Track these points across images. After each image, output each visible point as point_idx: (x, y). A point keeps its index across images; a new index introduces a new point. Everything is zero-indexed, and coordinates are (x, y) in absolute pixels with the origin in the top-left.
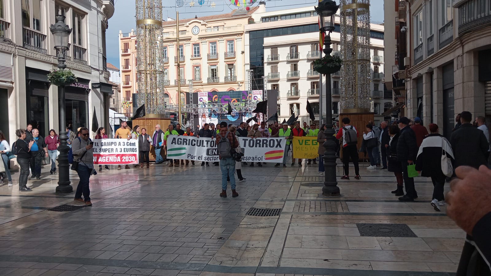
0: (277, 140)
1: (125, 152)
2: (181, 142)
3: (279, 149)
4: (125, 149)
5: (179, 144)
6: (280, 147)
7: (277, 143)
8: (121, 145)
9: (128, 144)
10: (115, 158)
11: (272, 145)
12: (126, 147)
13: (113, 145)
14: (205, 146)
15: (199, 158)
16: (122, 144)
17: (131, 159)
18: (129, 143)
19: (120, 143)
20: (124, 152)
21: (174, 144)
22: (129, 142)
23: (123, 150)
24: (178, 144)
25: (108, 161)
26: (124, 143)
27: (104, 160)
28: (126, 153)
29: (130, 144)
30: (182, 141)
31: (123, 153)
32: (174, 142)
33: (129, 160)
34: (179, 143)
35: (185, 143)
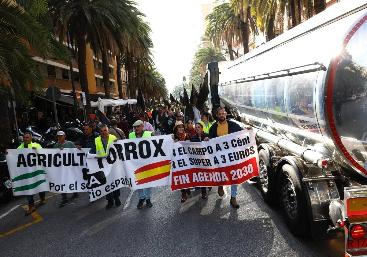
0: (154, 142)
1: (233, 160)
2: (34, 160)
3: (160, 158)
4: (231, 156)
5: (32, 166)
6: (162, 156)
7: (155, 148)
8: (221, 150)
9: (234, 143)
10: (218, 175)
11: (145, 154)
12: (232, 150)
13: (207, 153)
14: (77, 165)
15: (70, 187)
16: (222, 146)
17: (246, 171)
18: (235, 141)
19: (217, 145)
20: (231, 160)
21: (22, 165)
22: (237, 140)
23: (227, 158)
24: (30, 165)
25: (208, 181)
26: (227, 143)
27: (202, 179)
28: (236, 163)
29: (238, 143)
30: (36, 158)
31: (229, 163)
32: (22, 163)
33: (244, 174)
34: (32, 163)
35: (42, 163)
